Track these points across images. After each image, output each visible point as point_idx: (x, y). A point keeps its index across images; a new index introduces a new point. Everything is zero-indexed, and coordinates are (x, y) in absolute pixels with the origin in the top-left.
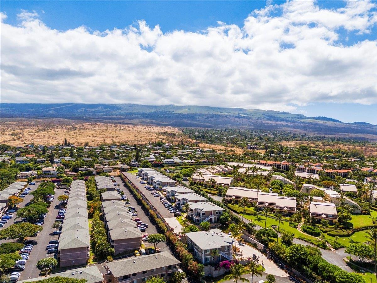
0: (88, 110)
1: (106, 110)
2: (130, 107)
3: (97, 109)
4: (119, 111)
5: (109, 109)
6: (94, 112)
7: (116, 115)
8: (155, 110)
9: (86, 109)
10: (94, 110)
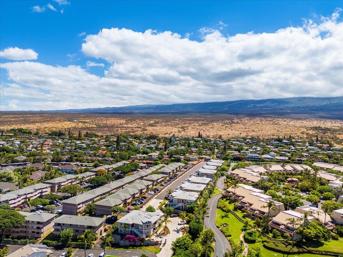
0: (256, 105)
1: (274, 104)
2: (299, 100)
3: (265, 104)
4: (286, 105)
5: (276, 104)
6: (262, 107)
7: (282, 109)
8: (329, 103)
9: (255, 105)
10: (262, 105)
